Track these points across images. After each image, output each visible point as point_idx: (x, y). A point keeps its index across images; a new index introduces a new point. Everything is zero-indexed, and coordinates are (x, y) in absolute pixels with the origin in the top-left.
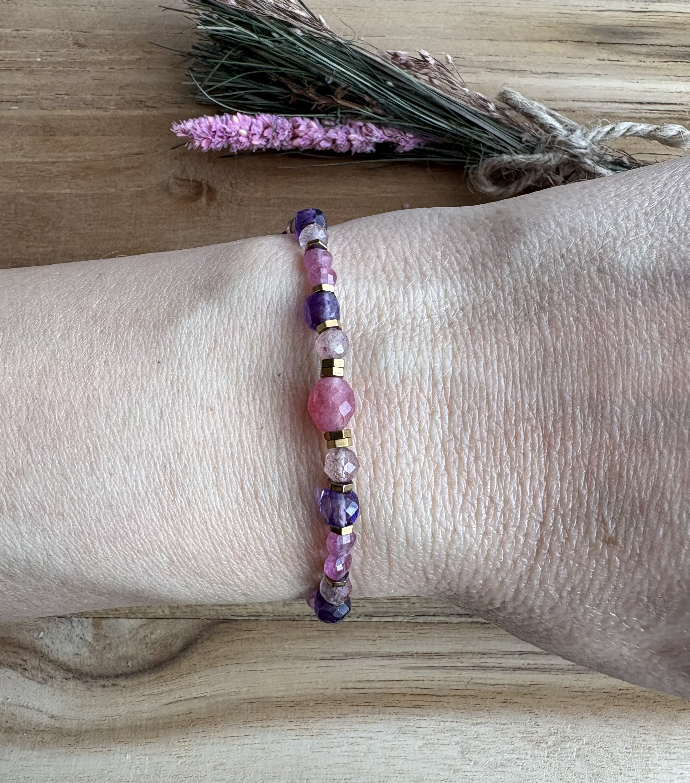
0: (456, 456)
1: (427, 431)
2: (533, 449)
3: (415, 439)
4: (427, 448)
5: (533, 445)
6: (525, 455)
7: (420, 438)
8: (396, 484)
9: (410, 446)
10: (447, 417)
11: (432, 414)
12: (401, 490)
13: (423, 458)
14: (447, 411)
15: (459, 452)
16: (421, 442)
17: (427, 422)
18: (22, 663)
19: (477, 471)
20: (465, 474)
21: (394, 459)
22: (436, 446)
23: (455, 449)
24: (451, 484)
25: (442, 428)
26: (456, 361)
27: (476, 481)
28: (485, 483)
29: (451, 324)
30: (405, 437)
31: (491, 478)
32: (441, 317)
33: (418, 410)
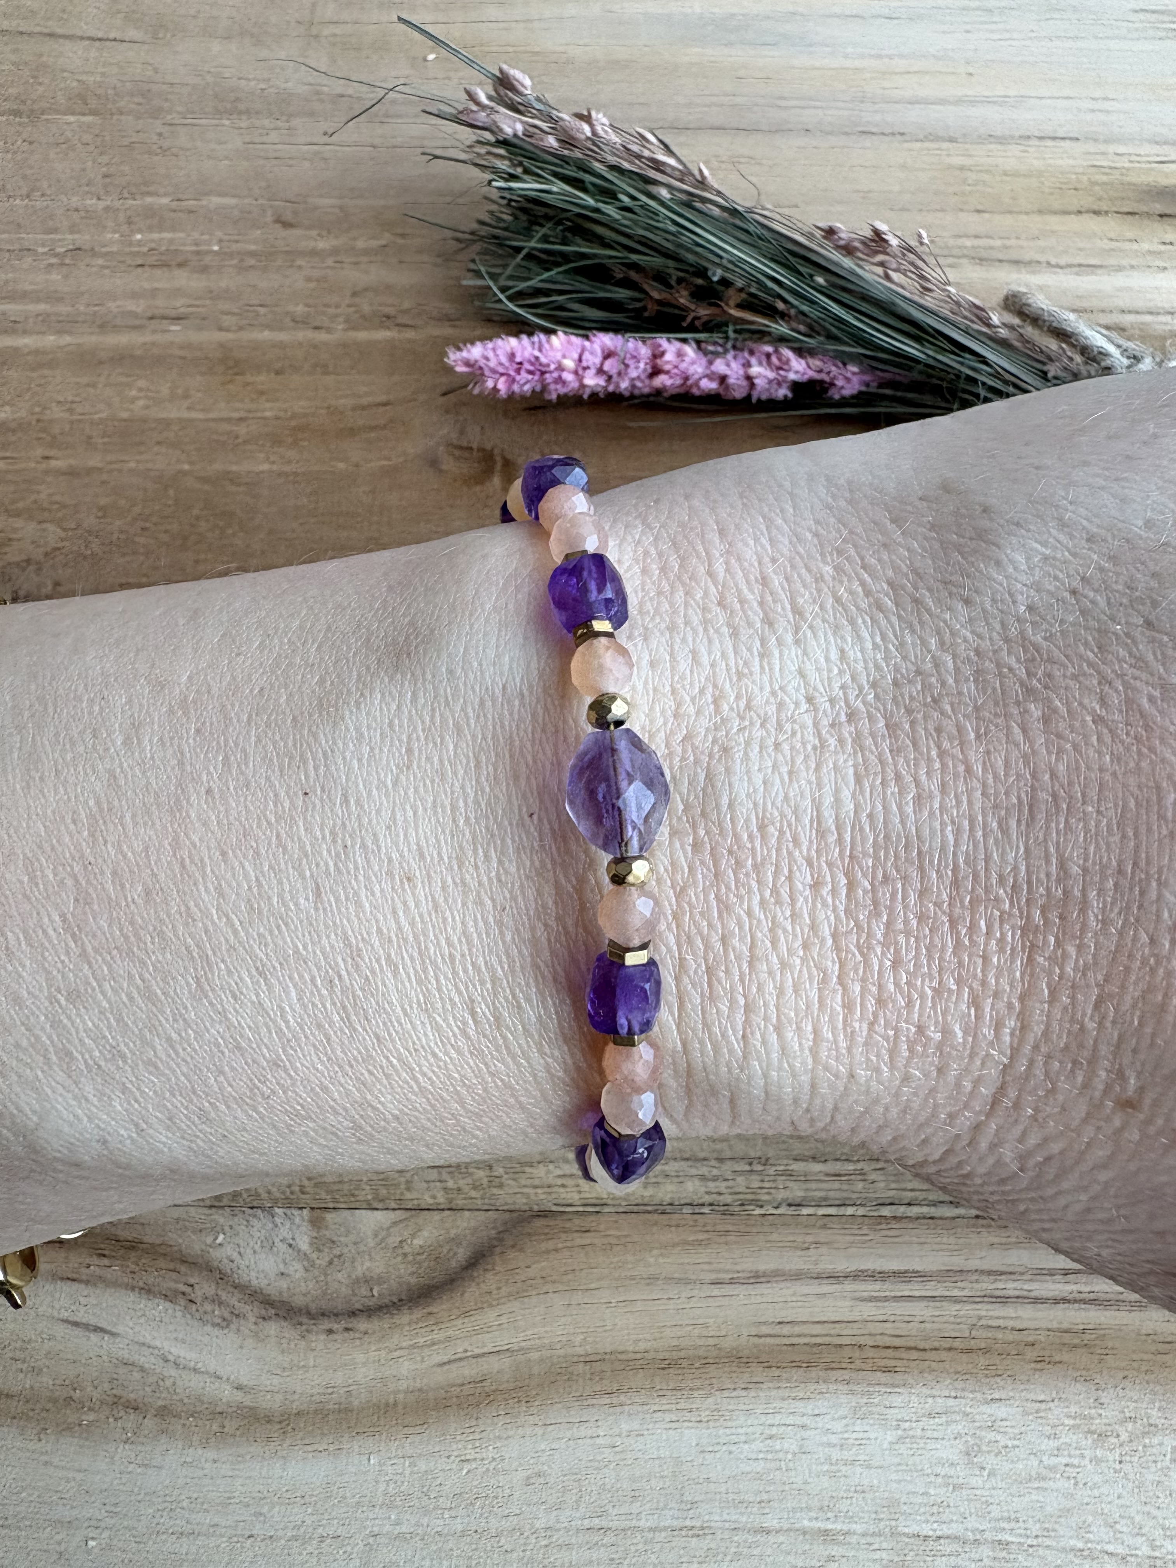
0: (859, 958)
1: (806, 916)
2: (1002, 950)
3: (785, 931)
4: (806, 946)
5: (1002, 940)
6: (985, 958)
7: (793, 929)
8: (749, 1009)
9: (774, 942)
10: (844, 892)
11: (816, 886)
12: (757, 1020)
13: (798, 961)
15: (865, 950)
16: (795, 936)
17: (806, 899)
18: (188, 1290)
19: (897, 985)
20: (874, 989)
21: (745, 966)
22: (823, 941)
23: (858, 947)
24: (848, 1006)
25: (834, 910)
26: (862, 792)
27: (894, 1001)
28: (910, 1004)
29: (851, 716)
30: (766, 925)
31: (922, 996)
32: (832, 701)
33: (790, 878)
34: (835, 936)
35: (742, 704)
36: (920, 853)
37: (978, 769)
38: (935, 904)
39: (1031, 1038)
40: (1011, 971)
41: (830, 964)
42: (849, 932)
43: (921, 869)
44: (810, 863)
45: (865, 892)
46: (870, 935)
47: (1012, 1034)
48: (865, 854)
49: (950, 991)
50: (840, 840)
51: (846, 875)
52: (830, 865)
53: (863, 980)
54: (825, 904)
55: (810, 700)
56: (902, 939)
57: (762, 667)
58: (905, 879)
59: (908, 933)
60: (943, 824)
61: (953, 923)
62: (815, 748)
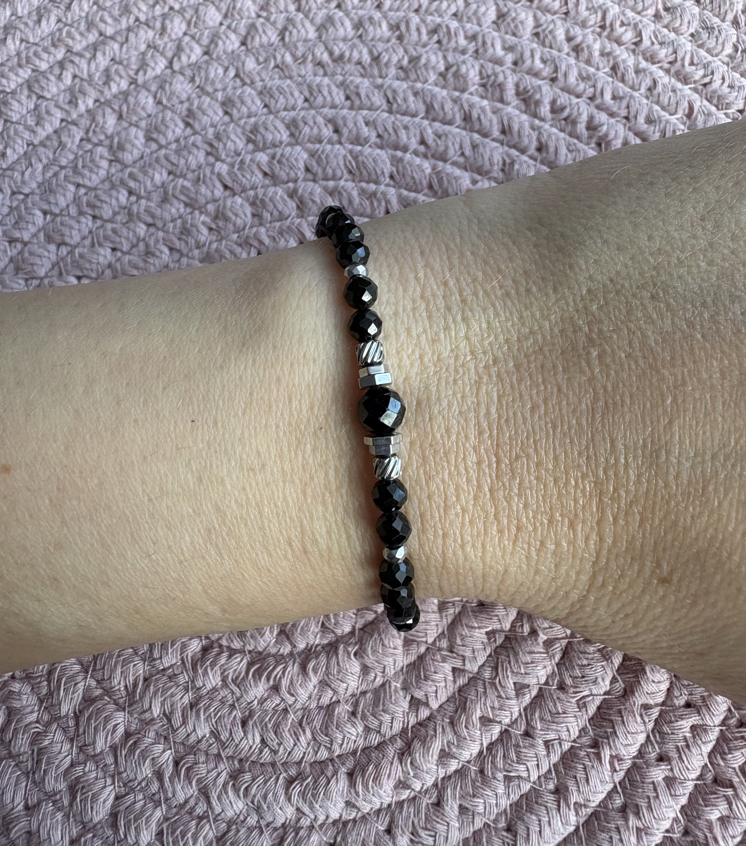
0: (505, 504)
11: (479, 463)
14: (494, 459)
22: (485, 494)
23: (505, 498)
24: (500, 531)
25: (491, 476)
26: (502, 406)
27: (527, 528)
28: (535, 529)
29: (495, 361)
30: (452, 488)
31: (542, 524)
32: (485, 353)
33: (464, 459)
35: (435, 358)
36: (534, 441)
39: (606, 546)
40: (591, 506)
45: (506, 465)
47: (595, 544)
48: (505, 443)
52: (486, 451)
55: (472, 353)
57: (445, 336)
58: (528, 456)
61: (556, 481)
62: (476, 382)
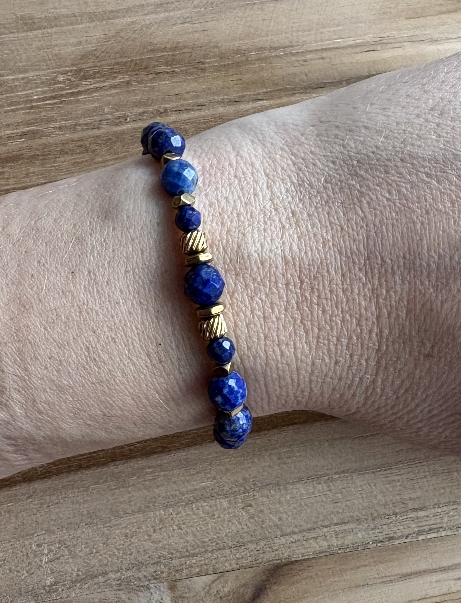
34: (297, 303)
37: (345, 227)
38: (336, 285)
41: (297, 316)
42: (303, 301)
43: (328, 271)
44: (283, 275)
46: (312, 302)
49: (348, 321)
50: (294, 264)
51: (299, 278)
53: (311, 321)
54: (291, 291)
56: (325, 301)
59: (326, 299)
60: (334, 251)
